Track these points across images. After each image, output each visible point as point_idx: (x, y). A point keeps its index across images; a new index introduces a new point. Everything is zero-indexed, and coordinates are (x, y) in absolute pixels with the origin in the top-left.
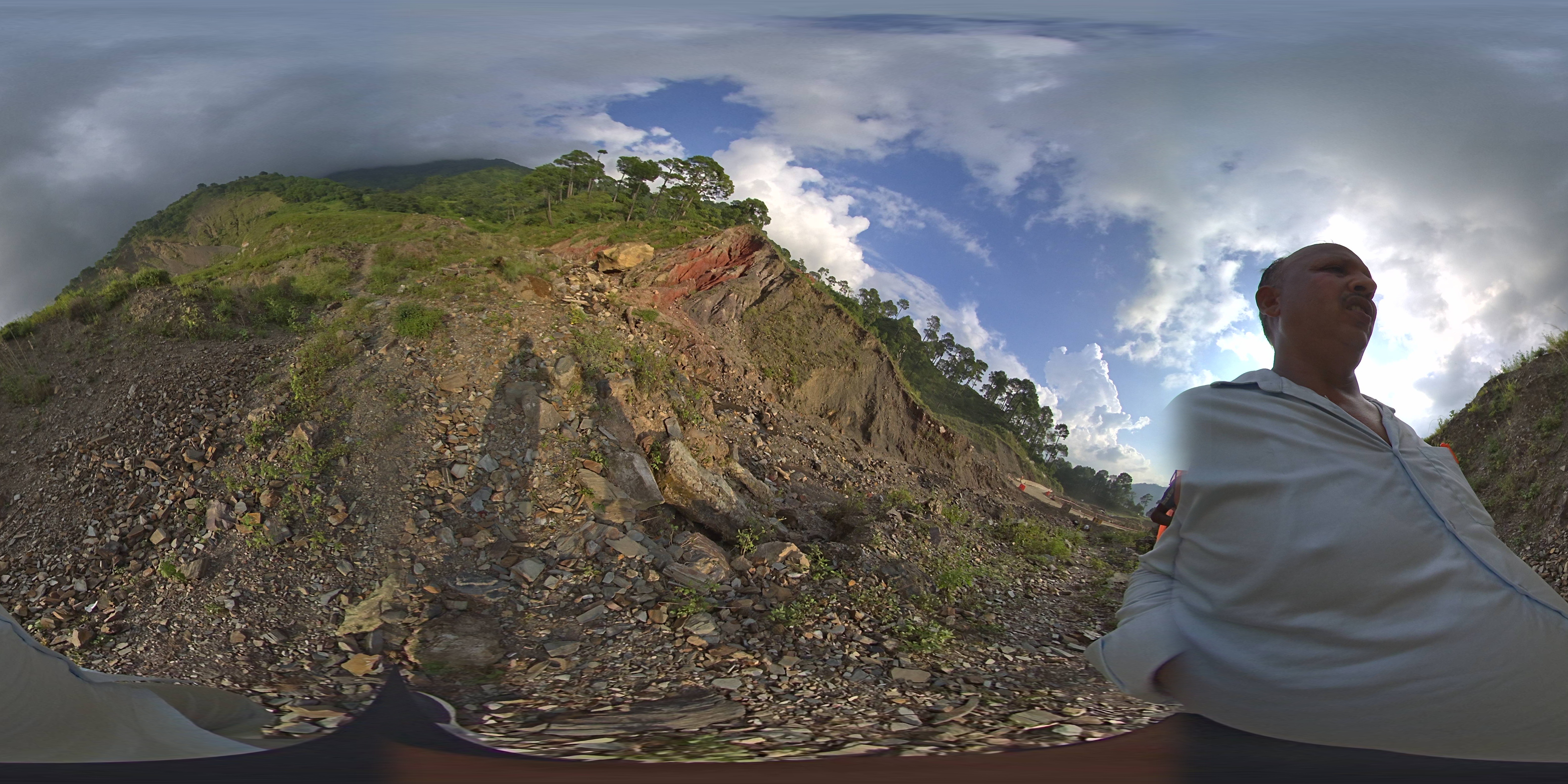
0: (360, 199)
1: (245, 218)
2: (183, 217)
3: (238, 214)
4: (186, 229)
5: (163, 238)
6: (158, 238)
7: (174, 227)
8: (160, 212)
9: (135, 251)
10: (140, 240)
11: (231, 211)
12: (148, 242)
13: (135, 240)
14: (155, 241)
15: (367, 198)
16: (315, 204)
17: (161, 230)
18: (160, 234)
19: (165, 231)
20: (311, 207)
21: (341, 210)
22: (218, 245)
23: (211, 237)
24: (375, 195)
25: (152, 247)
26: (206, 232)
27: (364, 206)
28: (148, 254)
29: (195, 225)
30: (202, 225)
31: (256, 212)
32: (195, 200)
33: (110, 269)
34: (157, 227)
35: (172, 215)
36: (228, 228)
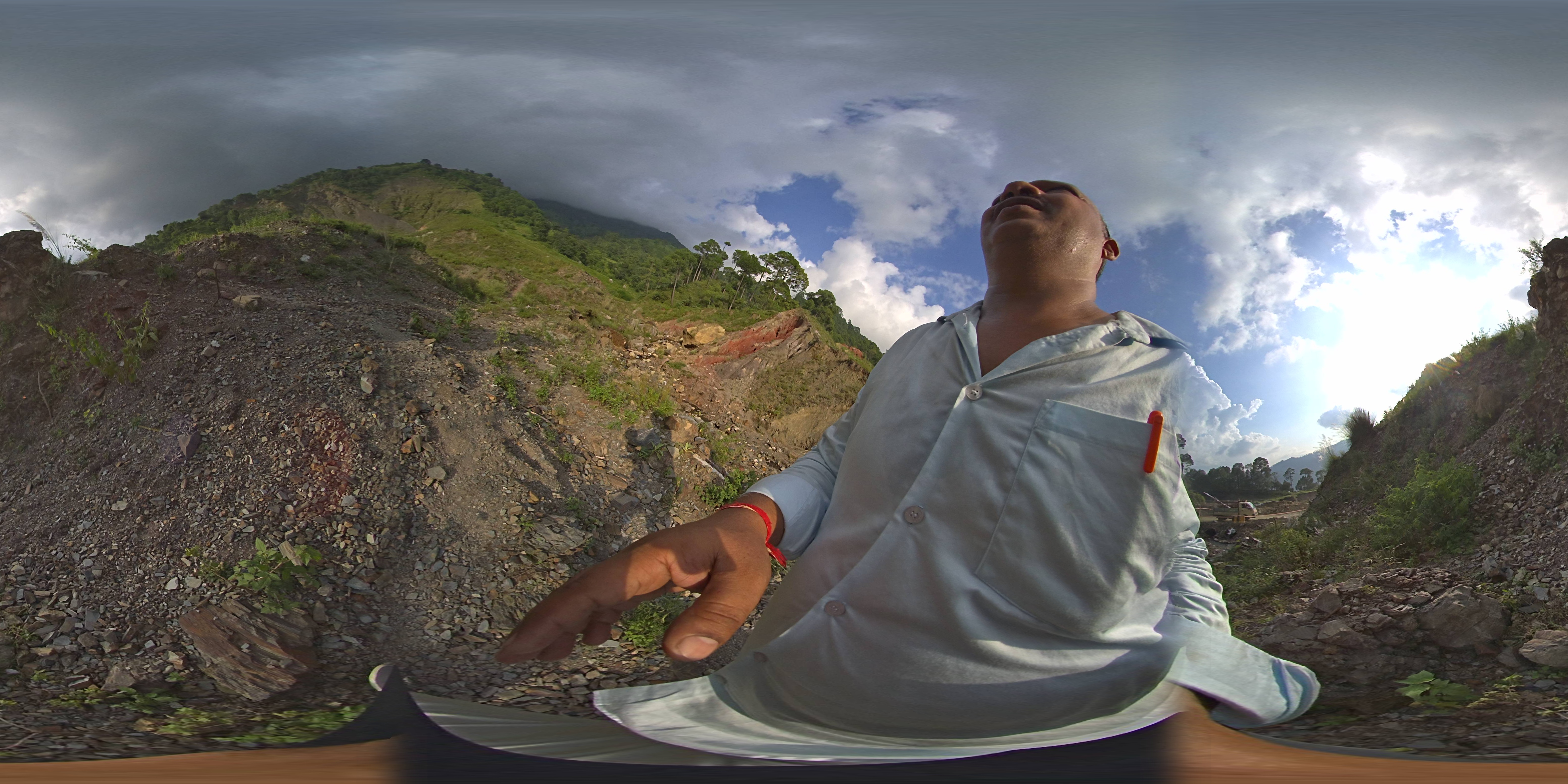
0: (545, 232)
1: (439, 206)
3: (436, 199)
4: (376, 193)
5: (346, 192)
6: (342, 190)
7: (364, 186)
8: (361, 168)
9: (309, 194)
10: (320, 185)
12: (328, 189)
13: (315, 183)
14: (336, 192)
15: (551, 233)
16: (507, 220)
17: (350, 184)
18: (345, 187)
19: (354, 186)
20: (502, 222)
21: (524, 236)
22: (397, 218)
23: (395, 209)
24: (560, 233)
25: (330, 196)
26: (394, 202)
27: (545, 240)
28: (322, 200)
29: (387, 193)
30: (395, 194)
31: (454, 205)
32: (407, 171)
33: (272, 202)
34: (347, 180)
35: (371, 175)
36: (417, 207)
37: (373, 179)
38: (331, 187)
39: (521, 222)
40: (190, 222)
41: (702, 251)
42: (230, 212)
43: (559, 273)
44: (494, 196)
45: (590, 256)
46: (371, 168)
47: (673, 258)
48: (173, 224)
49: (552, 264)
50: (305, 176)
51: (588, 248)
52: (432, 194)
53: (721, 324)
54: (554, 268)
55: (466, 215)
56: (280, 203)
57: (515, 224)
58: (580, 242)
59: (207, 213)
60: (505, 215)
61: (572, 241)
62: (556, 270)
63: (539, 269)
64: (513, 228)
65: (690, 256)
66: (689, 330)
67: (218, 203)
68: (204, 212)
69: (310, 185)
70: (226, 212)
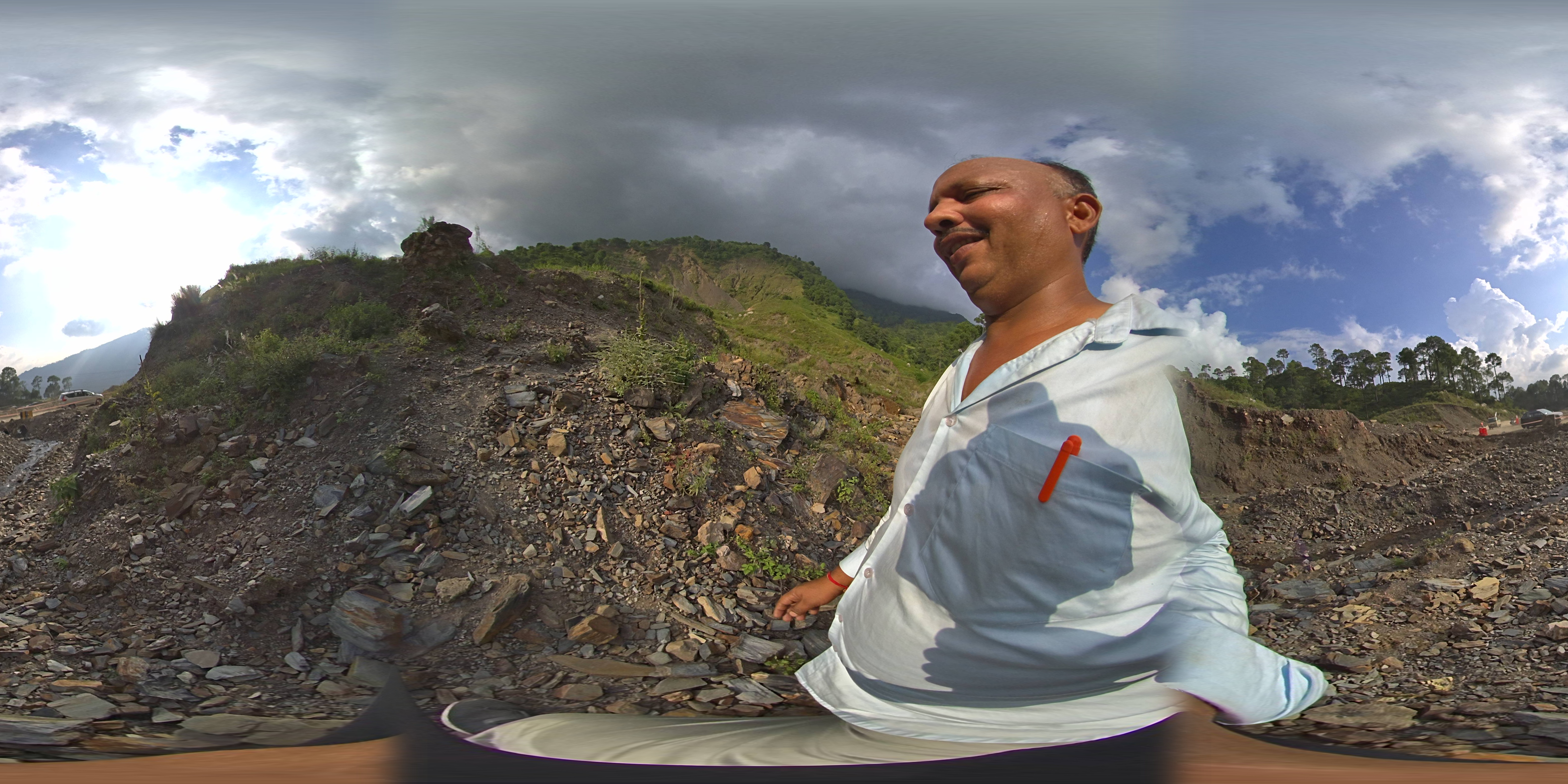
0: (851, 321)
1: (768, 290)
2: (730, 257)
3: (767, 283)
4: (723, 267)
5: (700, 261)
6: (697, 259)
7: (716, 259)
9: (670, 255)
10: (683, 249)
12: (687, 255)
13: (680, 247)
14: (692, 259)
15: (857, 322)
16: (821, 308)
17: (706, 254)
18: (701, 257)
19: (708, 257)
20: (816, 310)
21: (833, 324)
22: (732, 296)
23: (733, 286)
24: (864, 322)
25: (686, 263)
26: (733, 280)
27: (851, 329)
28: (678, 264)
29: (731, 269)
30: (736, 272)
31: (780, 290)
32: (751, 251)
33: (638, 253)
34: (705, 250)
35: (725, 250)
36: (750, 288)
37: (724, 255)
38: (690, 254)
39: (832, 311)
40: (562, 248)
42: (600, 251)
43: (851, 356)
44: (813, 284)
45: (890, 345)
46: (727, 243)
48: (547, 244)
49: (847, 347)
50: (674, 238)
51: (889, 336)
52: (765, 277)
54: (848, 350)
55: (786, 301)
56: (644, 257)
57: (826, 313)
58: (882, 331)
59: (581, 246)
60: (820, 303)
61: (874, 330)
62: (850, 353)
64: (824, 317)
67: (595, 240)
68: (579, 243)
69: (675, 248)
70: (596, 251)
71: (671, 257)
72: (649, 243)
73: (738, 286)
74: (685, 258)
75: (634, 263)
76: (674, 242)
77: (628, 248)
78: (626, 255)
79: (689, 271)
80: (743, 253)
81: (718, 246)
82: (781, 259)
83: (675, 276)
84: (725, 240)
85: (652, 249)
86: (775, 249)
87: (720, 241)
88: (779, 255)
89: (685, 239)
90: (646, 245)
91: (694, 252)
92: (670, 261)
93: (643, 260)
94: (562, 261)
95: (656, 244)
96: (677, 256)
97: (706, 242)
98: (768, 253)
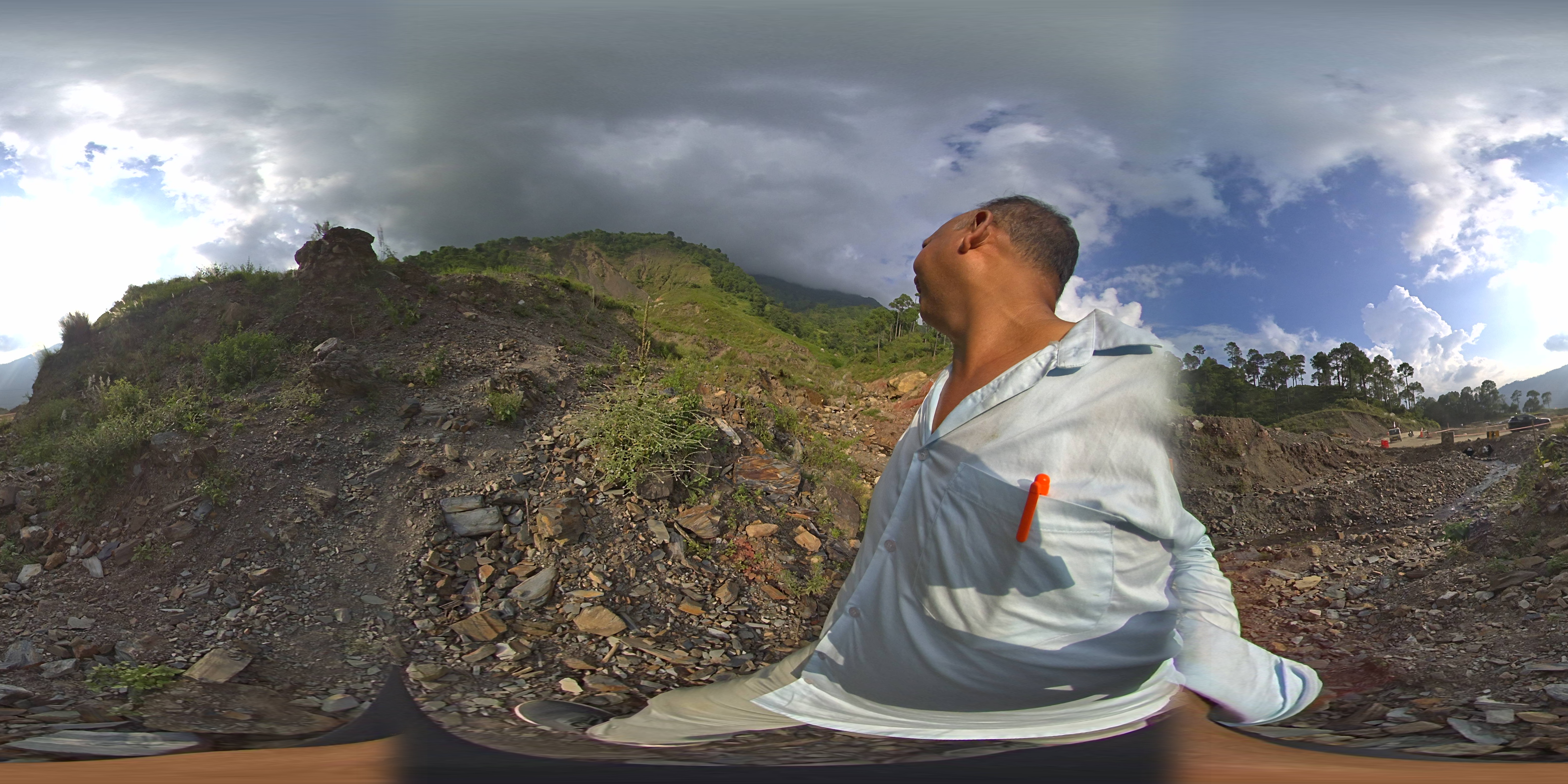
0: (763, 307)
1: (676, 279)
2: (634, 249)
3: (673, 272)
4: (628, 259)
5: (604, 254)
6: (601, 252)
7: (620, 251)
9: (574, 250)
10: (585, 243)
11: (671, 266)
12: (590, 249)
13: (582, 241)
14: (596, 253)
15: (768, 308)
16: (732, 295)
17: (609, 247)
18: (604, 250)
19: (612, 250)
20: (725, 297)
21: (745, 311)
22: (639, 287)
23: (640, 278)
24: (776, 308)
25: (590, 257)
26: (639, 271)
27: (761, 314)
28: (582, 259)
29: (636, 261)
30: (641, 263)
31: (687, 279)
32: (655, 241)
33: (541, 251)
34: (608, 243)
35: (628, 241)
36: (657, 278)
37: (628, 246)
38: (594, 247)
39: (742, 298)
40: (465, 250)
41: (897, 307)
42: (503, 251)
43: (767, 344)
44: (721, 271)
45: (803, 330)
46: (630, 235)
47: (872, 318)
48: (450, 248)
49: (762, 335)
50: (576, 233)
51: (801, 321)
53: (924, 371)
54: (764, 339)
55: (695, 290)
56: (547, 254)
57: (736, 300)
58: (794, 316)
59: (483, 247)
60: (729, 291)
61: (786, 315)
62: (766, 341)
63: (751, 341)
64: (735, 304)
65: (886, 314)
66: (891, 382)
67: (497, 239)
68: (481, 245)
69: (577, 242)
70: (499, 251)
71: (575, 252)
72: (551, 239)
73: (644, 277)
74: (589, 253)
75: (538, 260)
76: (576, 236)
77: (531, 246)
78: (529, 253)
79: (594, 264)
80: (647, 243)
81: (621, 238)
82: (687, 247)
83: (580, 270)
84: (628, 232)
85: (555, 245)
86: (680, 238)
87: (622, 233)
88: (684, 244)
89: (586, 233)
90: (548, 242)
91: (597, 245)
92: (574, 256)
93: (546, 257)
94: (466, 262)
95: (558, 239)
96: (581, 251)
97: (609, 234)
98: (672, 242)
